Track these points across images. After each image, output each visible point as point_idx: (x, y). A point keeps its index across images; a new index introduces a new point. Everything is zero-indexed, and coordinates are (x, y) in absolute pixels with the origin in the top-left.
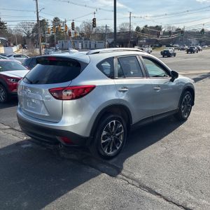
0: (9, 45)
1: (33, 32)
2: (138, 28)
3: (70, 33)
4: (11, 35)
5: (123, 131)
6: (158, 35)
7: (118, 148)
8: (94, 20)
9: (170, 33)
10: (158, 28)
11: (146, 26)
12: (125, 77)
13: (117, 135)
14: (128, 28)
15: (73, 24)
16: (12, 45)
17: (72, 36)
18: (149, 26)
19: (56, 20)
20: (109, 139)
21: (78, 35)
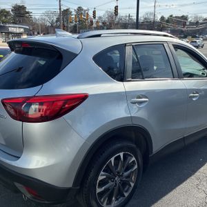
0: (34, 34)
1: (57, 21)
2: (162, 18)
3: (92, 22)
4: (35, 24)
5: (136, 167)
6: (184, 24)
7: (126, 195)
8: (116, 8)
9: (197, 23)
10: (185, 18)
11: (171, 16)
12: (143, 78)
13: (126, 174)
14: (152, 17)
15: (94, 12)
16: (36, 33)
17: (94, 25)
18: (174, 16)
19: (80, 9)
20: (110, 184)
21: (100, 24)
